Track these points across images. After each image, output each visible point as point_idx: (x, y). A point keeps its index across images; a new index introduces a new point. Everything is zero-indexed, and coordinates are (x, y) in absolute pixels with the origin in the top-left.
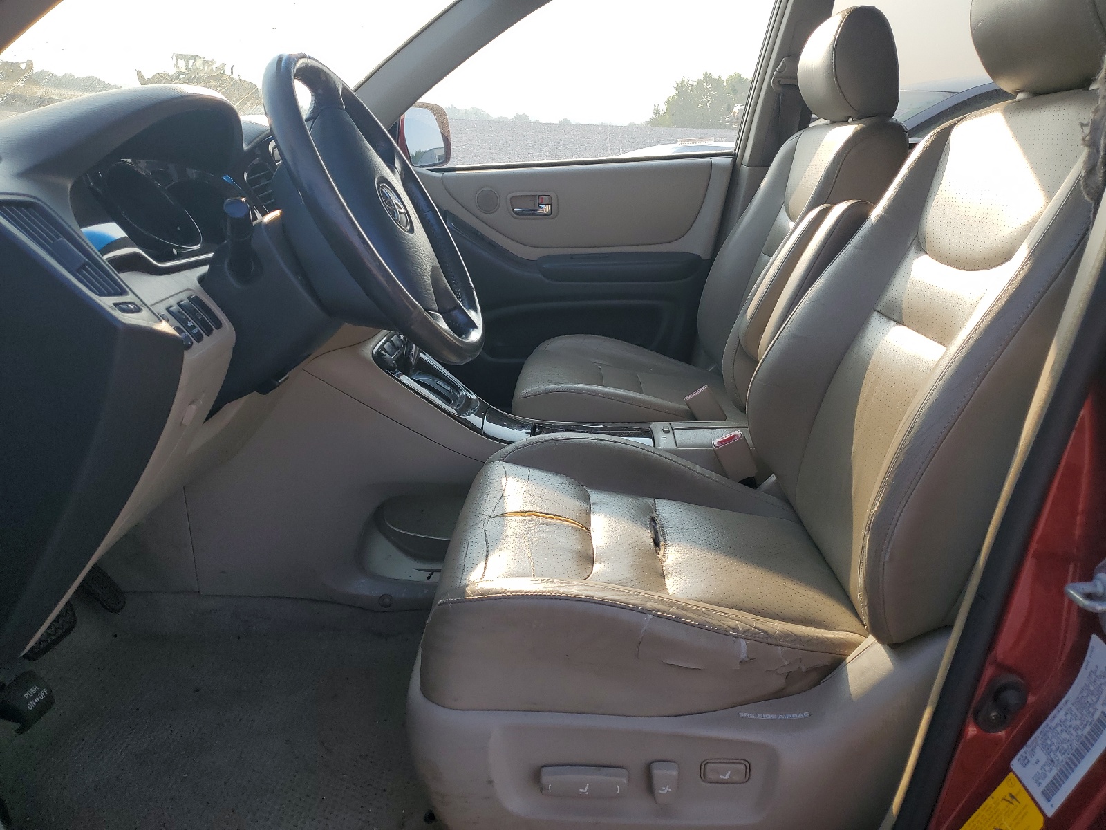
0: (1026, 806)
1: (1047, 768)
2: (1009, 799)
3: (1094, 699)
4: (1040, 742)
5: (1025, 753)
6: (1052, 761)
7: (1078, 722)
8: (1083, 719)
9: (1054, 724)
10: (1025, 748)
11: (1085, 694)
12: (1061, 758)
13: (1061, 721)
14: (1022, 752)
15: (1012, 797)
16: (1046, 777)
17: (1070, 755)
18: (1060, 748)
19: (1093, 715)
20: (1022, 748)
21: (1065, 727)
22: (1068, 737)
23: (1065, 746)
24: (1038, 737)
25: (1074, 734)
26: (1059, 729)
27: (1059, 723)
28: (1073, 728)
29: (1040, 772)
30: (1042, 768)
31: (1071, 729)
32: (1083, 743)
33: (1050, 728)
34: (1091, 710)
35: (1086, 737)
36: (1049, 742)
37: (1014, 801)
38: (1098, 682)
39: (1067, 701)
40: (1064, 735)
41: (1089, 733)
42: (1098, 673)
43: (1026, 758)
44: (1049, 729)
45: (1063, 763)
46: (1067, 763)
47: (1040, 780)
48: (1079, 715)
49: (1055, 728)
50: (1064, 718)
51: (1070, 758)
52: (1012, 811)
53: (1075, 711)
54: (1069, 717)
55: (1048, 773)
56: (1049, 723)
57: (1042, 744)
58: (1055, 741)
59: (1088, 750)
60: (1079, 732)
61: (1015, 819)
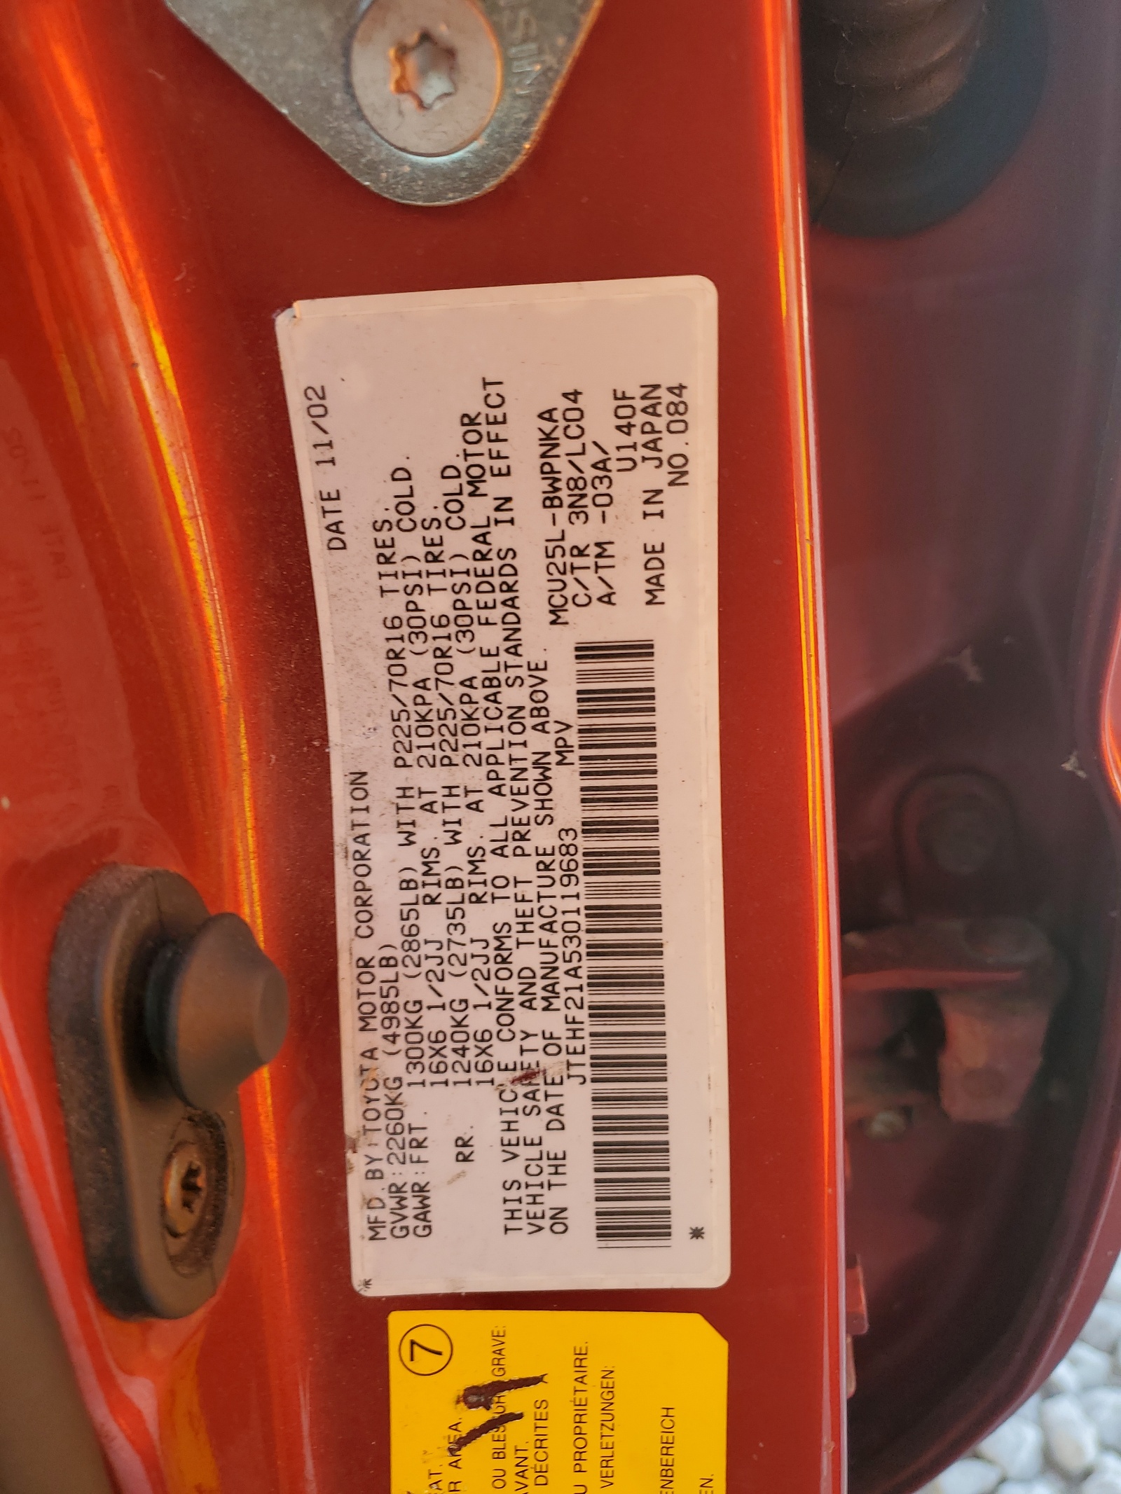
0: (580, 1357)
1: (531, 1127)
2: (480, 1416)
3: (491, 637)
4: (394, 1066)
5: (374, 1175)
6: (528, 1075)
7: (498, 808)
8: (506, 772)
9: (388, 928)
10: (357, 1161)
11: (421, 666)
12: (554, 1023)
13: (406, 885)
14: (356, 1187)
15: (479, 1396)
16: (558, 1162)
17: (587, 966)
18: (513, 986)
19: (537, 711)
20: (341, 1170)
21: (453, 883)
22: (504, 912)
23: (527, 957)
24: (370, 1054)
25: (525, 868)
26: (432, 923)
27: (410, 896)
28: (499, 852)
29: (515, 1170)
30: (509, 1151)
31: (492, 866)
32: (597, 865)
33: (387, 962)
34: (513, 696)
35: (590, 828)
36: (436, 1021)
37: (512, 1401)
38: (459, 542)
39: (358, 780)
40: (481, 921)
41: (589, 797)
42: (429, 501)
43: (397, 1190)
44: (389, 973)
45: (588, 1027)
46: (598, 1012)
47: (552, 1199)
48: (475, 777)
49: (411, 937)
50: (412, 857)
51: (599, 981)
52: (540, 1443)
53: (432, 779)
54: (430, 831)
55: (554, 1143)
56: (367, 949)
57: (414, 1063)
58: (455, 989)
59: (649, 863)
60: (543, 837)
61: (580, 1454)
